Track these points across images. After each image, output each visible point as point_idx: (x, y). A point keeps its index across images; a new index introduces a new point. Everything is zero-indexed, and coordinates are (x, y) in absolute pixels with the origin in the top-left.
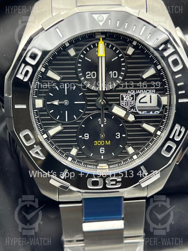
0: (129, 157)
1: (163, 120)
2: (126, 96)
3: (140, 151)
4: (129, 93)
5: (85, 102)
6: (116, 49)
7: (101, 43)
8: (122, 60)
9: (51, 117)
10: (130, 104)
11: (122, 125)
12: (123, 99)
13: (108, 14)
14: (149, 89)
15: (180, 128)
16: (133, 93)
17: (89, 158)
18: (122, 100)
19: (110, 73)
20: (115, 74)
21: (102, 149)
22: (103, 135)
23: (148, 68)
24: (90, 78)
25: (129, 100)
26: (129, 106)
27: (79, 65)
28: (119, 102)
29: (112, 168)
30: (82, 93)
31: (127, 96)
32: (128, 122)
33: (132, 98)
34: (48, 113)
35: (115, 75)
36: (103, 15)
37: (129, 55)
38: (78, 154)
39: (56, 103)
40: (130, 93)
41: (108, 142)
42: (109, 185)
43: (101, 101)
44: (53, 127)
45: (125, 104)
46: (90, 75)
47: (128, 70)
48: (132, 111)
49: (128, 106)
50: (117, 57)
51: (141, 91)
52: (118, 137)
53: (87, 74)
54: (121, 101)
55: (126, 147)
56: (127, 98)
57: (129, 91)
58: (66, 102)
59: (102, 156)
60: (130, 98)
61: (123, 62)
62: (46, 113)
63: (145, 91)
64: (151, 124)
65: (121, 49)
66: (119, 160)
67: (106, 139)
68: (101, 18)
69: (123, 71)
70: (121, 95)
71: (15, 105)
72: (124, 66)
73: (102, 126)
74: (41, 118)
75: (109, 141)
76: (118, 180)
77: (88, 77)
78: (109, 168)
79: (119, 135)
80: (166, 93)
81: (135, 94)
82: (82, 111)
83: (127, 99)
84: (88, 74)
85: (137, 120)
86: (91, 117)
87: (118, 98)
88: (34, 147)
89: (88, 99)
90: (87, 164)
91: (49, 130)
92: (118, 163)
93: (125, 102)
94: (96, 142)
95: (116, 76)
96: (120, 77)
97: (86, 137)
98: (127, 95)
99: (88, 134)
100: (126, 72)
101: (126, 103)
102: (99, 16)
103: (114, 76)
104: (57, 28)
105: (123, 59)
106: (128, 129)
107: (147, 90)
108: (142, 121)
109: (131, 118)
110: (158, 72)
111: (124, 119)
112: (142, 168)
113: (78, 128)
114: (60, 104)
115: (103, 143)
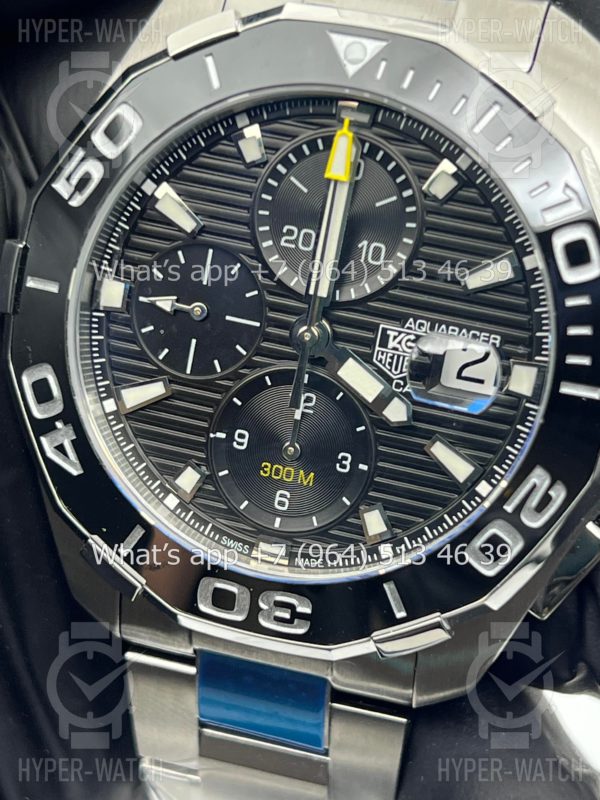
1: (508, 448)
2: (396, 334)
3: (409, 537)
5: (258, 324)
6: (398, 171)
7: (344, 135)
8: (409, 209)
9: (141, 347)
10: (406, 363)
11: (363, 428)
12: (384, 343)
13: (384, 44)
14: (481, 331)
15: (547, 482)
16: (424, 329)
17: (232, 513)
18: (380, 346)
19: (360, 246)
20: (377, 251)
21: (281, 496)
22: (295, 447)
23: (492, 255)
24: (293, 246)
25: (404, 352)
26: (401, 372)
27: (264, 196)
28: (368, 351)
29: (301, 567)
30: (256, 292)
31: (403, 335)
32: (384, 424)
34: (135, 331)
35: (376, 256)
36: (365, 42)
37: (435, 198)
38: (199, 491)
39: (166, 303)
40: (413, 326)
41: (307, 475)
42: (267, 618)
43: (306, 331)
45: (389, 360)
46: (294, 236)
47: (424, 249)
48: (406, 389)
49: (396, 369)
51: (451, 328)
52: (344, 467)
53: (285, 230)
54: (377, 348)
55: (362, 507)
56: (400, 343)
57: (411, 320)
58: (197, 309)
60: (409, 344)
61: (412, 217)
62: (129, 331)
64: (462, 450)
67: (301, 463)
69: (405, 248)
70: (381, 326)
71: (29, 278)
72: (410, 233)
73: (298, 416)
74: (112, 342)
75: (312, 474)
76: (300, 609)
77: (286, 241)
78: (291, 564)
79: (347, 463)
80: (537, 358)
82: (244, 353)
83: (398, 346)
84: (290, 233)
85: (415, 423)
86: (267, 378)
87: (371, 335)
88: (55, 428)
89: (271, 314)
90: (223, 533)
91: (124, 388)
93: (389, 355)
94: (269, 465)
95: (378, 259)
97: (240, 440)
98: (400, 333)
99: (246, 434)
100: (415, 253)
101: (392, 358)
102: (354, 43)
103: (373, 259)
104: (211, 54)
105: (413, 209)
106: (381, 448)
107: (472, 332)
108: (435, 432)
109: (396, 412)
110: (520, 278)
111: (372, 411)
112: (389, 588)
113: (218, 405)
114: (176, 311)
115: (288, 475)
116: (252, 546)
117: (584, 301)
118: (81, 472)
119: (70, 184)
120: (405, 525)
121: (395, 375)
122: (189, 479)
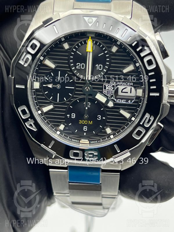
0: (107, 136)
1: (138, 109)
3: (117, 133)
4: (111, 84)
5: (74, 88)
6: (103, 47)
7: (90, 41)
9: (45, 97)
10: (111, 92)
11: (103, 109)
12: (105, 88)
13: (97, 18)
14: (128, 82)
15: (149, 116)
16: (114, 84)
17: (74, 133)
19: (96, 66)
20: (100, 66)
21: (85, 127)
22: (87, 116)
23: (128, 64)
24: (80, 68)
26: (110, 95)
27: (71, 57)
28: (101, 90)
29: (92, 143)
30: (72, 80)
31: (109, 86)
32: (108, 107)
33: (113, 88)
34: (43, 94)
36: (92, 18)
38: (65, 129)
39: (50, 86)
41: (90, 122)
43: (87, 88)
44: (47, 105)
45: (107, 92)
47: (112, 65)
48: (112, 98)
49: (109, 94)
50: (103, 53)
51: (121, 83)
53: (77, 64)
54: (104, 90)
55: (105, 127)
56: (109, 88)
57: (111, 82)
58: (58, 86)
59: (85, 133)
60: (111, 88)
61: (108, 57)
62: (42, 93)
63: (124, 83)
64: (127, 111)
65: (107, 47)
66: (98, 138)
67: (89, 119)
68: (91, 21)
69: (107, 65)
70: (104, 84)
71: (16, 85)
72: (108, 61)
73: (87, 108)
74: (38, 97)
75: (92, 121)
76: (95, 154)
77: (78, 67)
78: (90, 143)
79: (100, 118)
80: (142, 87)
81: (116, 85)
82: (71, 95)
83: (109, 89)
84: (78, 65)
85: (115, 106)
86: (78, 100)
87: (102, 87)
88: (29, 120)
89: (77, 85)
90: (72, 138)
91: (43, 108)
92: (98, 140)
94: (81, 121)
95: (101, 69)
96: (104, 70)
97: (73, 116)
98: (109, 85)
99: (74, 114)
100: (110, 66)
101: (107, 91)
103: (100, 69)
104: (54, 25)
105: (108, 55)
106: (107, 113)
107: (126, 83)
108: (120, 108)
109: (111, 104)
110: (136, 69)
111: (105, 105)
112: (115, 146)
113: (66, 108)
114: (53, 87)
115: (86, 122)
116: (79, 140)
117: (153, 73)
118: (37, 130)
119: (23, 61)
120: (115, 130)
121: (109, 95)
122: (62, 127)
